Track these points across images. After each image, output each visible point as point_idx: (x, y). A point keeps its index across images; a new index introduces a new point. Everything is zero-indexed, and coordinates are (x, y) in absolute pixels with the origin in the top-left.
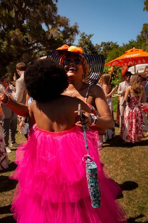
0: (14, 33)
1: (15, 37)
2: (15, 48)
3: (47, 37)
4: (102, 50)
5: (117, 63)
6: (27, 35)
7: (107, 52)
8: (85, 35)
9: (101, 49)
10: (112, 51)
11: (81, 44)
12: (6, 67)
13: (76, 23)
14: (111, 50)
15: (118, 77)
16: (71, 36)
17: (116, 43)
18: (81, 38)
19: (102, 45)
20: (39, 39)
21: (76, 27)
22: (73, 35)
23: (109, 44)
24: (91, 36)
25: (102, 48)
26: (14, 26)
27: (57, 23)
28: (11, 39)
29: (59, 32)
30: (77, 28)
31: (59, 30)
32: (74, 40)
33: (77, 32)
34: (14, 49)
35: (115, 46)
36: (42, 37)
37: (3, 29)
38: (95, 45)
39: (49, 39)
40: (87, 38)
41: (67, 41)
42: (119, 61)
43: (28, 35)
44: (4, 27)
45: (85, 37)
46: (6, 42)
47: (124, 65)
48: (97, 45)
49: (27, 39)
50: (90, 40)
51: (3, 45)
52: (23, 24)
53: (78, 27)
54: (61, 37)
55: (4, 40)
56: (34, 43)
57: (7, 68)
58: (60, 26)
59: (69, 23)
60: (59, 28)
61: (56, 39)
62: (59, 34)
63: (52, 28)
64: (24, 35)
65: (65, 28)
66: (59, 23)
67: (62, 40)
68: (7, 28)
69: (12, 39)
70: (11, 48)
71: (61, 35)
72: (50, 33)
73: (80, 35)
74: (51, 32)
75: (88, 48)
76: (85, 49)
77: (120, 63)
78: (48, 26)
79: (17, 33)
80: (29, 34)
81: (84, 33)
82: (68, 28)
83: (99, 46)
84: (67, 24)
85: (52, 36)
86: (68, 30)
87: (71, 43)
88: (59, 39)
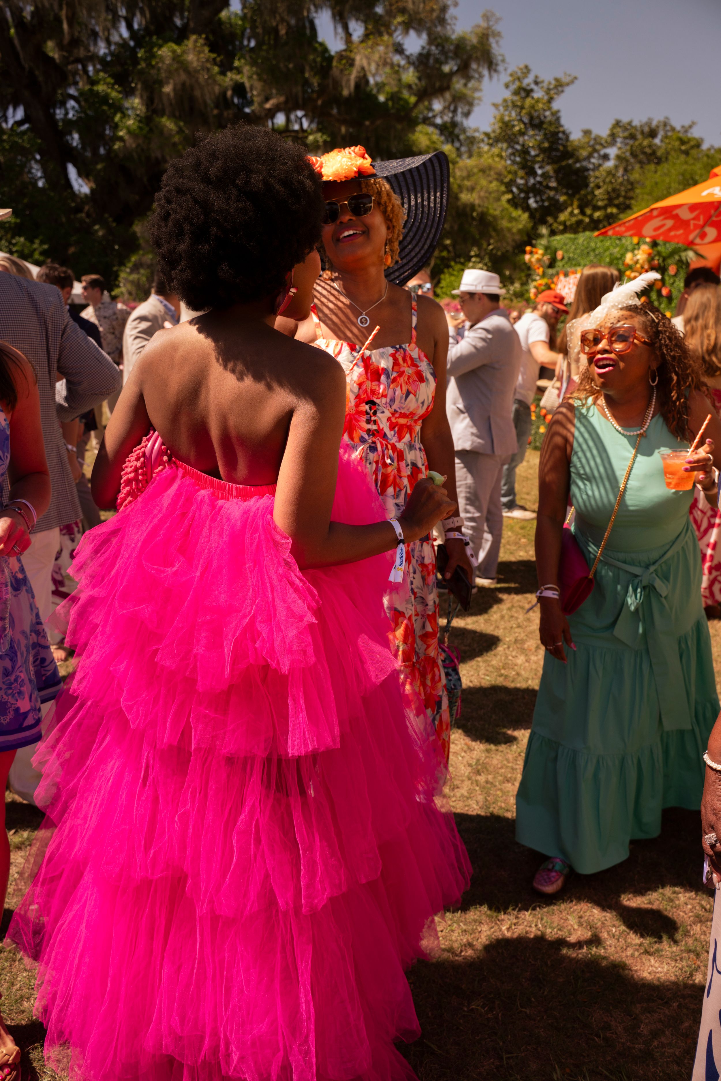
0: (176, 58)
1: (183, 76)
2: (180, 131)
3: (337, 85)
4: (610, 164)
5: (669, 223)
6: (239, 71)
7: (635, 176)
8: (528, 81)
9: (606, 157)
10: (665, 167)
11: (506, 125)
12: (131, 224)
13: (486, 17)
14: (659, 161)
15: (670, 298)
16: (458, 84)
17: (686, 130)
18: (508, 94)
19: (613, 136)
20: (298, 90)
21: (484, 37)
22: (468, 78)
23: (653, 134)
24: (559, 86)
25: (613, 152)
26: (178, 22)
27: (390, 14)
28: (161, 83)
29: (397, 58)
30: (492, 40)
31: (399, 49)
32: (471, 104)
33: (491, 64)
34: (176, 139)
35: (682, 142)
36: (315, 82)
37: (125, 33)
38: (576, 136)
39: (345, 93)
40: (538, 94)
41: (437, 106)
42: (676, 218)
43: (246, 69)
44: (130, 27)
45: (528, 92)
46: (136, 101)
47: (703, 235)
48: (587, 133)
49: (239, 89)
50: (555, 106)
51: (124, 116)
52: (224, 14)
53: (497, 35)
54: (409, 87)
55: (129, 92)
56: (271, 114)
57: (138, 228)
58: (407, 26)
59: (452, 11)
60: (398, 36)
61: (382, 98)
62: (396, 70)
63: (366, 36)
64: (226, 67)
65: (432, 40)
66: (403, 11)
67: (413, 99)
68: (147, 31)
69: (168, 89)
70: (161, 131)
71: (410, 76)
72: (351, 63)
73: (505, 78)
74: (359, 60)
75: (542, 150)
76: (525, 152)
77: (681, 223)
78: (346, 28)
79: (191, 57)
80: (253, 63)
81: (527, 70)
82: (447, 39)
83: (597, 140)
84: (442, 21)
85: (362, 81)
86: (444, 52)
87: (459, 118)
88: (394, 97)
